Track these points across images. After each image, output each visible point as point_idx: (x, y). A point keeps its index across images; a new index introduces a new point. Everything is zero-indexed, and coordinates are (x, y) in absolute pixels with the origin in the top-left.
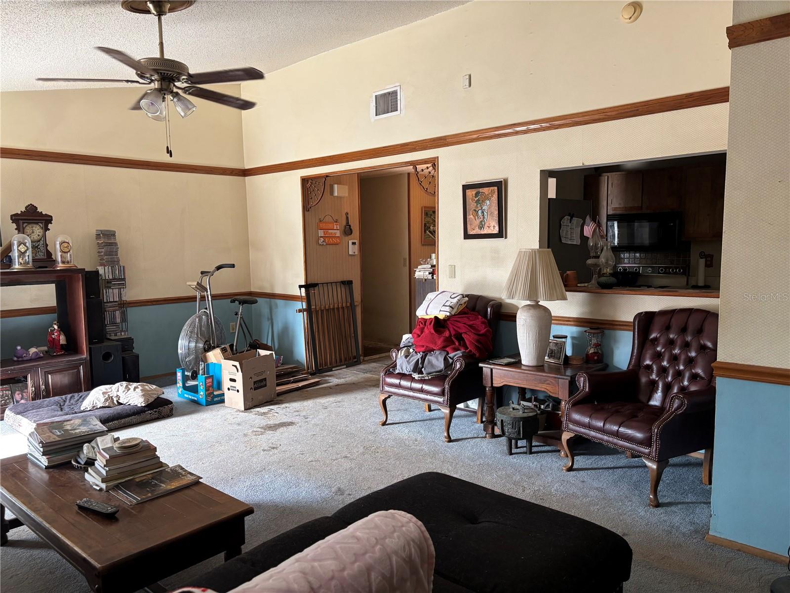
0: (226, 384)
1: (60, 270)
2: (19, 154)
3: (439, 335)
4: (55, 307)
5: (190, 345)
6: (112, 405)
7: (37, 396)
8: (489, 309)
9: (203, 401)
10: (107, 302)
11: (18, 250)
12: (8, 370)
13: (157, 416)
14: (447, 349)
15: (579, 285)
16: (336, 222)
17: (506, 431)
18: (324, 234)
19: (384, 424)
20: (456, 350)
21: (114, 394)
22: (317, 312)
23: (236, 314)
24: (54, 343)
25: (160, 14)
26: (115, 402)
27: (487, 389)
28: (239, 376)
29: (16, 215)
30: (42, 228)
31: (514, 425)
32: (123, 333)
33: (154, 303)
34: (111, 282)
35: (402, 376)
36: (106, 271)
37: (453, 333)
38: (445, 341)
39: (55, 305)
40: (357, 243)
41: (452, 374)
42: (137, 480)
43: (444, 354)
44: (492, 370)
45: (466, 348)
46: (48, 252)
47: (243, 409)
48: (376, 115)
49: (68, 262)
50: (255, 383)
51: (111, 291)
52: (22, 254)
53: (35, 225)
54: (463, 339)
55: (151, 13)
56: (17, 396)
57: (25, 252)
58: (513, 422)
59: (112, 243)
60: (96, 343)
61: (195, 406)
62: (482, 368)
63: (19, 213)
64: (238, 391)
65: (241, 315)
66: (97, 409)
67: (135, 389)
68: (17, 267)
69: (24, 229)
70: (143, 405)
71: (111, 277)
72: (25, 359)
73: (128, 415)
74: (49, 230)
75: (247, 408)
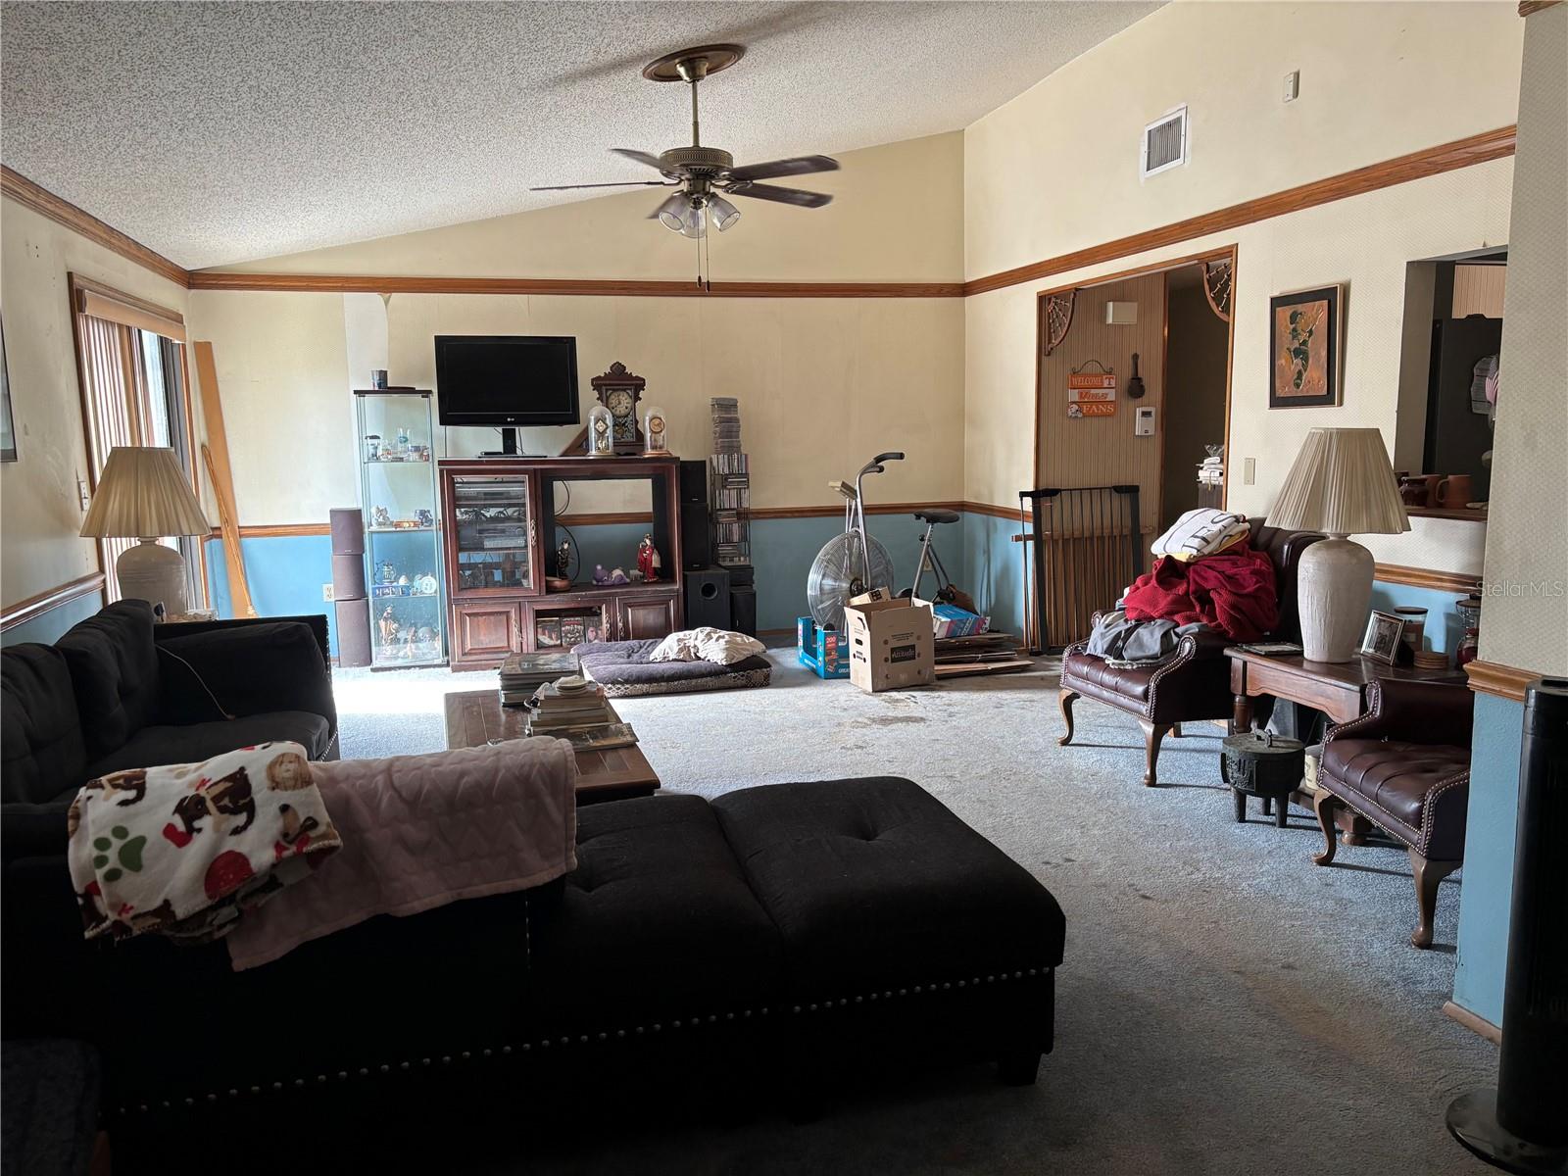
0: (853, 648)
1: (648, 458)
2: (613, 289)
3: (1167, 590)
4: (650, 513)
5: (824, 582)
6: (688, 658)
7: (612, 636)
8: (1286, 547)
9: (822, 672)
10: (720, 510)
11: (595, 429)
12: (577, 597)
13: (744, 682)
14: (1176, 618)
15: (1468, 505)
16: (1110, 373)
17: (1230, 775)
18: (1081, 397)
19: (1066, 742)
20: (1190, 620)
21: (691, 643)
22: (1054, 542)
23: (922, 540)
24: (644, 564)
25: (695, 78)
26: (693, 655)
27: (1237, 699)
28: (866, 637)
29: (599, 378)
30: (631, 397)
31: (1242, 765)
32: (742, 559)
33: (796, 514)
34: (726, 479)
35: (1095, 660)
36: (721, 461)
37: (1192, 588)
38: (1174, 602)
39: (651, 510)
40: (1153, 414)
41: (1173, 665)
42: (571, 731)
43: (1169, 625)
44: (1245, 663)
45: (1212, 617)
46: (637, 430)
47: (871, 690)
48: (1148, 169)
49: (661, 447)
50: (893, 650)
51: (726, 492)
52: (601, 435)
53: (622, 393)
54: (1211, 602)
55: (682, 80)
56: (590, 634)
57: (605, 431)
58: (1240, 760)
59: (731, 418)
60: (696, 569)
61: (812, 676)
62: (1229, 659)
63: (603, 375)
64: (865, 660)
65: (929, 540)
66: (669, 661)
67: (717, 640)
68: (593, 453)
69: (607, 398)
70: (724, 663)
71: (727, 471)
72: (606, 583)
73: (702, 675)
74: (640, 399)
75: (875, 691)
